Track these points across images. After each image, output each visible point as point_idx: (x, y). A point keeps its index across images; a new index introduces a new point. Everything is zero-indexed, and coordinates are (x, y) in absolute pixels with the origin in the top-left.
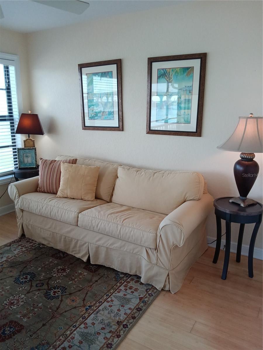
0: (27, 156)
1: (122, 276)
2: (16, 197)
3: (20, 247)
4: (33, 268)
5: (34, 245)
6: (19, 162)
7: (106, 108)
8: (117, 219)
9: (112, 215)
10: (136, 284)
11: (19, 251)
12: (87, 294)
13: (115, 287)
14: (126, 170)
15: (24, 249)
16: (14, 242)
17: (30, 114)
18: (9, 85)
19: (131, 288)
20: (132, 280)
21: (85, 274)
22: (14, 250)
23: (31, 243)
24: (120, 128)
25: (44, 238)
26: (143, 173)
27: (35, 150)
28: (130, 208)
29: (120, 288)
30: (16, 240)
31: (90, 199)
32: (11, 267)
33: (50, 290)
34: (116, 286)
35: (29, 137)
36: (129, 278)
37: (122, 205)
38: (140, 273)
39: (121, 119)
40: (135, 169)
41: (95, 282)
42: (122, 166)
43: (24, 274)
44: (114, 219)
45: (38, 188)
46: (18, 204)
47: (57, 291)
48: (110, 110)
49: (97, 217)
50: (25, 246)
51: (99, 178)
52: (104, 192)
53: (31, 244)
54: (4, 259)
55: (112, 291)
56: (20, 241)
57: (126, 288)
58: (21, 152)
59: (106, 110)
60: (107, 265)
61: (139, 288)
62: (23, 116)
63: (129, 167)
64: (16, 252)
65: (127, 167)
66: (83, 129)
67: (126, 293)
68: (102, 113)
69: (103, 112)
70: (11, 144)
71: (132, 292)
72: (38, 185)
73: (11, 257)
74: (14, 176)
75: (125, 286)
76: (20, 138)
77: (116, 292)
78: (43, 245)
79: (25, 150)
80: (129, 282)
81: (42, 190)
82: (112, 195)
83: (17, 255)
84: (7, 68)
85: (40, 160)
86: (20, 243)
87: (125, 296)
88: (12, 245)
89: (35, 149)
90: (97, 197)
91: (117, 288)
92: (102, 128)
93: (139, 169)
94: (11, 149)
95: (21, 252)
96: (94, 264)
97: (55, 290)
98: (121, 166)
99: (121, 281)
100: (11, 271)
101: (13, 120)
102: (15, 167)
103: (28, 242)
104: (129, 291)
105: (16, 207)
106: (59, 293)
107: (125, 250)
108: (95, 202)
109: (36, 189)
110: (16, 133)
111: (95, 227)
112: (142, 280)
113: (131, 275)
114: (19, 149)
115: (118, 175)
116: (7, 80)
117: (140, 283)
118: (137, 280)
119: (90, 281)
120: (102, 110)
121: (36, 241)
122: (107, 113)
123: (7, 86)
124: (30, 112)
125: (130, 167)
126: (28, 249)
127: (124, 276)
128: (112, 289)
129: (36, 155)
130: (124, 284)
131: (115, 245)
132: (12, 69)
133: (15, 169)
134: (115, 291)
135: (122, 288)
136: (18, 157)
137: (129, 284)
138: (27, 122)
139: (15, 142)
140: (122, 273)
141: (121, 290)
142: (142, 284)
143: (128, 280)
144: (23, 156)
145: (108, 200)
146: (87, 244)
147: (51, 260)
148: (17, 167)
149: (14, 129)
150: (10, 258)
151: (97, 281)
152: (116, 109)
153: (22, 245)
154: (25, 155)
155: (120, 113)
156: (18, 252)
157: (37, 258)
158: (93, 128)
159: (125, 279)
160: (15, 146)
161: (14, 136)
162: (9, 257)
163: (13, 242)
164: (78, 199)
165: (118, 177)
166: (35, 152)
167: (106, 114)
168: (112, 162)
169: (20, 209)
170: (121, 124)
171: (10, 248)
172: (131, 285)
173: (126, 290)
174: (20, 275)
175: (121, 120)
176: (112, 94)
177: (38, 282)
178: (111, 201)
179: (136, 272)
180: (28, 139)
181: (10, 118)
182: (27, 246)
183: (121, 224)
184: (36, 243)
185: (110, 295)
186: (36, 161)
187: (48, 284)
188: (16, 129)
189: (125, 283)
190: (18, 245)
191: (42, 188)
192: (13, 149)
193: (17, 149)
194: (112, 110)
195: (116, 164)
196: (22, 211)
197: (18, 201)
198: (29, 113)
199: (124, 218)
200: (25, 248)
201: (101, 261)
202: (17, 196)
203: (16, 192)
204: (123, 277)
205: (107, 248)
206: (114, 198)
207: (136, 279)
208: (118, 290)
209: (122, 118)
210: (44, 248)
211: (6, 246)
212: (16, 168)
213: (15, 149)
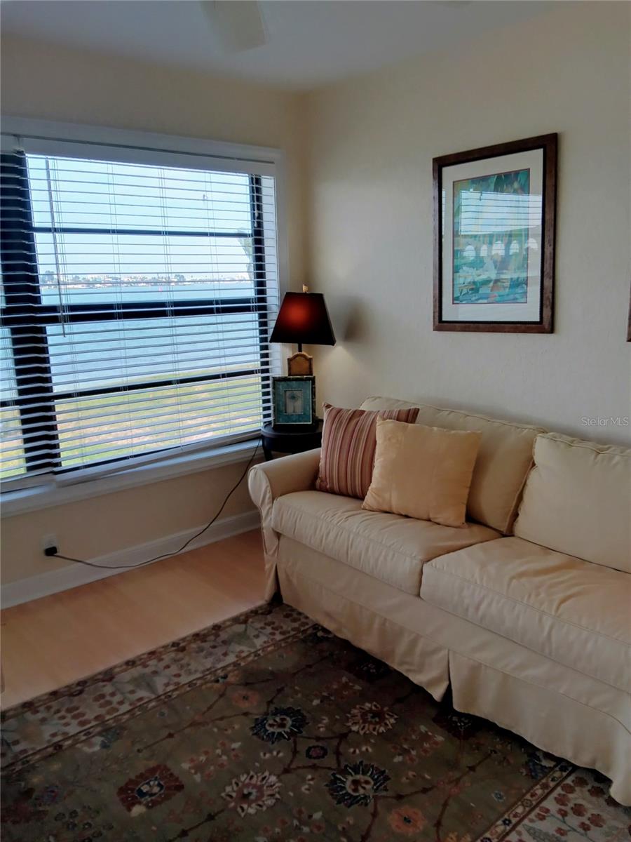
0: (293, 398)
1: (547, 763)
2: (267, 500)
3: (269, 629)
4: (299, 695)
5: (302, 629)
6: (274, 411)
7: (504, 271)
8: (538, 595)
9: (524, 580)
10: (594, 799)
11: (266, 639)
12: (445, 805)
13: (528, 796)
14: (562, 446)
15: (278, 637)
16: (255, 612)
17: (305, 294)
18: (260, 225)
19: (578, 810)
20: (581, 782)
21: (440, 738)
22: (254, 636)
23: (295, 620)
24: (545, 325)
25: (328, 615)
26: (617, 458)
27: (314, 383)
28: (576, 562)
29: (545, 804)
30: (261, 607)
31: (451, 521)
32: (247, 684)
33: (344, 772)
34: (532, 796)
35: (300, 350)
36: (568, 775)
37: (548, 550)
38: (608, 769)
39: (549, 300)
40: (590, 445)
41: (467, 769)
42: (547, 433)
43: (277, 712)
44: (530, 596)
45: (318, 481)
46: (269, 518)
47: (362, 780)
48: (515, 276)
49: (478, 582)
50: (281, 627)
51: (479, 466)
52: (492, 505)
53: (296, 625)
54: (231, 658)
55: (520, 810)
56: (270, 612)
57: (563, 807)
58: (281, 386)
59: (503, 276)
60: (503, 723)
61: (604, 815)
62: (289, 299)
63: (570, 439)
64: (259, 643)
65: (564, 436)
66: (434, 330)
67: (564, 827)
68: (491, 284)
69: (497, 281)
70: (257, 366)
71: (585, 827)
72: (317, 471)
73: (248, 656)
74: (261, 443)
75: (561, 800)
76: (281, 354)
77: (532, 816)
78: (325, 630)
79: (289, 382)
80: (570, 789)
81: (328, 486)
82: (515, 515)
83: (260, 652)
84: (258, 181)
85: (324, 409)
86: (269, 618)
87: (562, 834)
88: (250, 620)
89: (313, 380)
90: (473, 518)
91: (534, 803)
92: (488, 325)
93: (602, 444)
94: (257, 378)
95: (271, 643)
96: (462, 711)
97: (358, 777)
98: (544, 432)
99: (544, 781)
100: (246, 698)
101: (264, 308)
102: (265, 422)
103: (287, 616)
104: (573, 820)
105: (264, 524)
106: (368, 787)
107: (561, 691)
108: (466, 531)
109: (313, 482)
110: (271, 342)
111: (471, 610)
112: (615, 792)
113: (575, 768)
114: (276, 380)
115: (537, 459)
116: (256, 212)
117: (606, 797)
118: (597, 785)
119: (454, 765)
120: (493, 277)
121: (307, 618)
122: (507, 284)
123: (256, 225)
124: (304, 289)
125: (573, 437)
126: (288, 638)
127: (555, 766)
128: (520, 803)
129: (314, 393)
130: (555, 794)
131: (531, 672)
132: (268, 184)
133: (265, 427)
134: (529, 812)
135: (550, 804)
136: (274, 398)
137: (570, 796)
138: (298, 314)
139: (267, 363)
140: (548, 756)
141: (547, 811)
142: (612, 802)
143: (569, 781)
144: (285, 394)
145: (504, 529)
146: (444, 653)
147: (344, 679)
148: (270, 423)
149: (265, 332)
150: (244, 658)
151: (472, 769)
152: (534, 272)
153: (273, 623)
154: (288, 393)
155: (548, 283)
156: (265, 642)
157: (310, 666)
158: (463, 325)
159: (557, 774)
160: (267, 371)
161: (266, 348)
162: (244, 655)
163: (252, 612)
164: (418, 519)
165: (534, 464)
166: (312, 388)
167: (504, 288)
168: (519, 421)
169: (273, 530)
170: (547, 312)
171: (246, 630)
172: (580, 801)
173: (564, 814)
174: (267, 714)
175: (547, 303)
176: (524, 235)
177: (313, 743)
178: (510, 533)
179: (594, 762)
180: (297, 356)
181: (259, 304)
182: (285, 628)
183: (553, 613)
184: (307, 624)
185: (514, 821)
186: (314, 410)
187: (338, 754)
188: (271, 332)
189: (559, 790)
190: (266, 624)
191: (328, 480)
192: (264, 379)
193: (271, 378)
194: (523, 275)
195: (529, 426)
196: (278, 535)
197: (269, 508)
198: (304, 291)
199: (561, 596)
200: (281, 633)
201: (485, 708)
202: (269, 498)
203: (267, 487)
204: (551, 769)
205: (506, 677)
206: (522, 526)
207: (592, 783)
208: (537, 810)
209: (551, 297)
210: (327, 639)
211: (236, 620)
212: (267, 424)
213: (267, 378)
